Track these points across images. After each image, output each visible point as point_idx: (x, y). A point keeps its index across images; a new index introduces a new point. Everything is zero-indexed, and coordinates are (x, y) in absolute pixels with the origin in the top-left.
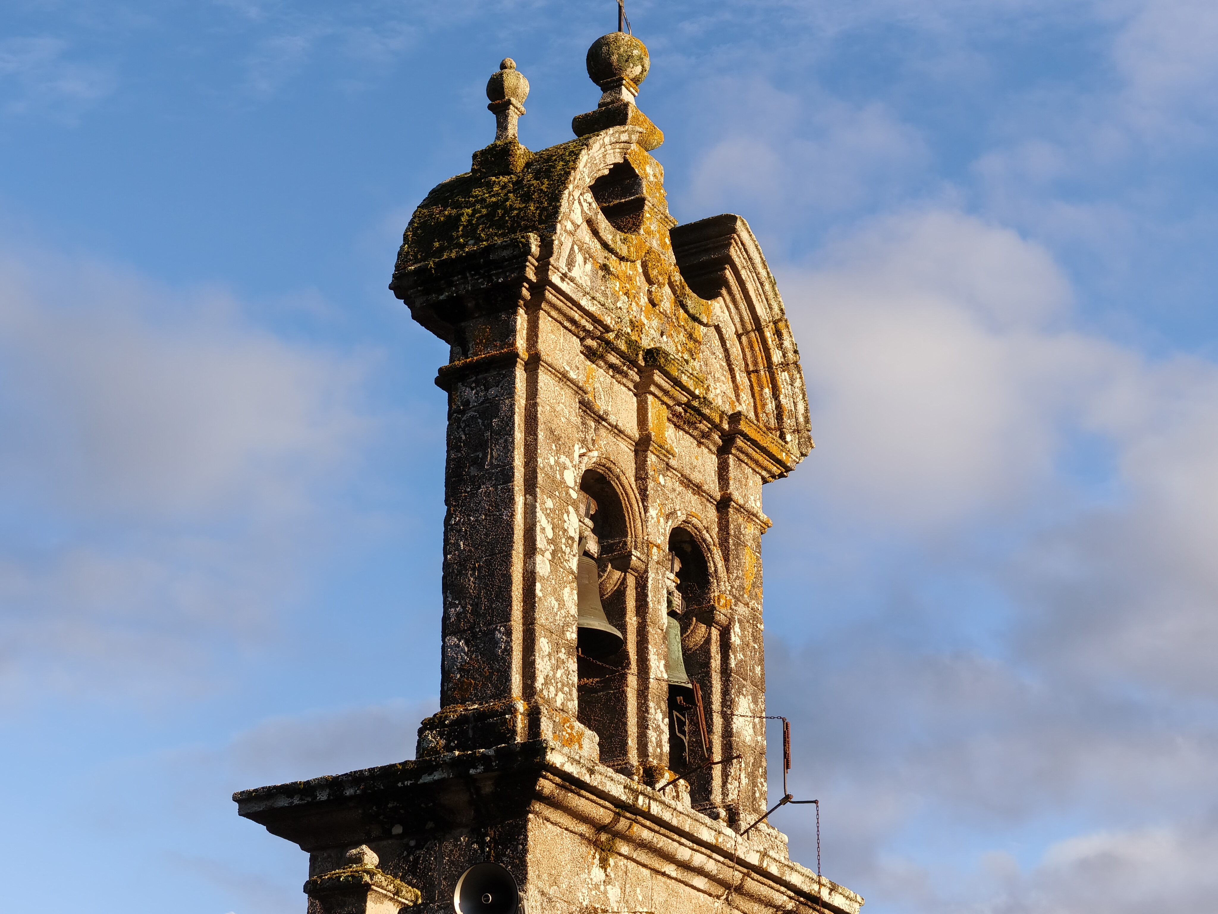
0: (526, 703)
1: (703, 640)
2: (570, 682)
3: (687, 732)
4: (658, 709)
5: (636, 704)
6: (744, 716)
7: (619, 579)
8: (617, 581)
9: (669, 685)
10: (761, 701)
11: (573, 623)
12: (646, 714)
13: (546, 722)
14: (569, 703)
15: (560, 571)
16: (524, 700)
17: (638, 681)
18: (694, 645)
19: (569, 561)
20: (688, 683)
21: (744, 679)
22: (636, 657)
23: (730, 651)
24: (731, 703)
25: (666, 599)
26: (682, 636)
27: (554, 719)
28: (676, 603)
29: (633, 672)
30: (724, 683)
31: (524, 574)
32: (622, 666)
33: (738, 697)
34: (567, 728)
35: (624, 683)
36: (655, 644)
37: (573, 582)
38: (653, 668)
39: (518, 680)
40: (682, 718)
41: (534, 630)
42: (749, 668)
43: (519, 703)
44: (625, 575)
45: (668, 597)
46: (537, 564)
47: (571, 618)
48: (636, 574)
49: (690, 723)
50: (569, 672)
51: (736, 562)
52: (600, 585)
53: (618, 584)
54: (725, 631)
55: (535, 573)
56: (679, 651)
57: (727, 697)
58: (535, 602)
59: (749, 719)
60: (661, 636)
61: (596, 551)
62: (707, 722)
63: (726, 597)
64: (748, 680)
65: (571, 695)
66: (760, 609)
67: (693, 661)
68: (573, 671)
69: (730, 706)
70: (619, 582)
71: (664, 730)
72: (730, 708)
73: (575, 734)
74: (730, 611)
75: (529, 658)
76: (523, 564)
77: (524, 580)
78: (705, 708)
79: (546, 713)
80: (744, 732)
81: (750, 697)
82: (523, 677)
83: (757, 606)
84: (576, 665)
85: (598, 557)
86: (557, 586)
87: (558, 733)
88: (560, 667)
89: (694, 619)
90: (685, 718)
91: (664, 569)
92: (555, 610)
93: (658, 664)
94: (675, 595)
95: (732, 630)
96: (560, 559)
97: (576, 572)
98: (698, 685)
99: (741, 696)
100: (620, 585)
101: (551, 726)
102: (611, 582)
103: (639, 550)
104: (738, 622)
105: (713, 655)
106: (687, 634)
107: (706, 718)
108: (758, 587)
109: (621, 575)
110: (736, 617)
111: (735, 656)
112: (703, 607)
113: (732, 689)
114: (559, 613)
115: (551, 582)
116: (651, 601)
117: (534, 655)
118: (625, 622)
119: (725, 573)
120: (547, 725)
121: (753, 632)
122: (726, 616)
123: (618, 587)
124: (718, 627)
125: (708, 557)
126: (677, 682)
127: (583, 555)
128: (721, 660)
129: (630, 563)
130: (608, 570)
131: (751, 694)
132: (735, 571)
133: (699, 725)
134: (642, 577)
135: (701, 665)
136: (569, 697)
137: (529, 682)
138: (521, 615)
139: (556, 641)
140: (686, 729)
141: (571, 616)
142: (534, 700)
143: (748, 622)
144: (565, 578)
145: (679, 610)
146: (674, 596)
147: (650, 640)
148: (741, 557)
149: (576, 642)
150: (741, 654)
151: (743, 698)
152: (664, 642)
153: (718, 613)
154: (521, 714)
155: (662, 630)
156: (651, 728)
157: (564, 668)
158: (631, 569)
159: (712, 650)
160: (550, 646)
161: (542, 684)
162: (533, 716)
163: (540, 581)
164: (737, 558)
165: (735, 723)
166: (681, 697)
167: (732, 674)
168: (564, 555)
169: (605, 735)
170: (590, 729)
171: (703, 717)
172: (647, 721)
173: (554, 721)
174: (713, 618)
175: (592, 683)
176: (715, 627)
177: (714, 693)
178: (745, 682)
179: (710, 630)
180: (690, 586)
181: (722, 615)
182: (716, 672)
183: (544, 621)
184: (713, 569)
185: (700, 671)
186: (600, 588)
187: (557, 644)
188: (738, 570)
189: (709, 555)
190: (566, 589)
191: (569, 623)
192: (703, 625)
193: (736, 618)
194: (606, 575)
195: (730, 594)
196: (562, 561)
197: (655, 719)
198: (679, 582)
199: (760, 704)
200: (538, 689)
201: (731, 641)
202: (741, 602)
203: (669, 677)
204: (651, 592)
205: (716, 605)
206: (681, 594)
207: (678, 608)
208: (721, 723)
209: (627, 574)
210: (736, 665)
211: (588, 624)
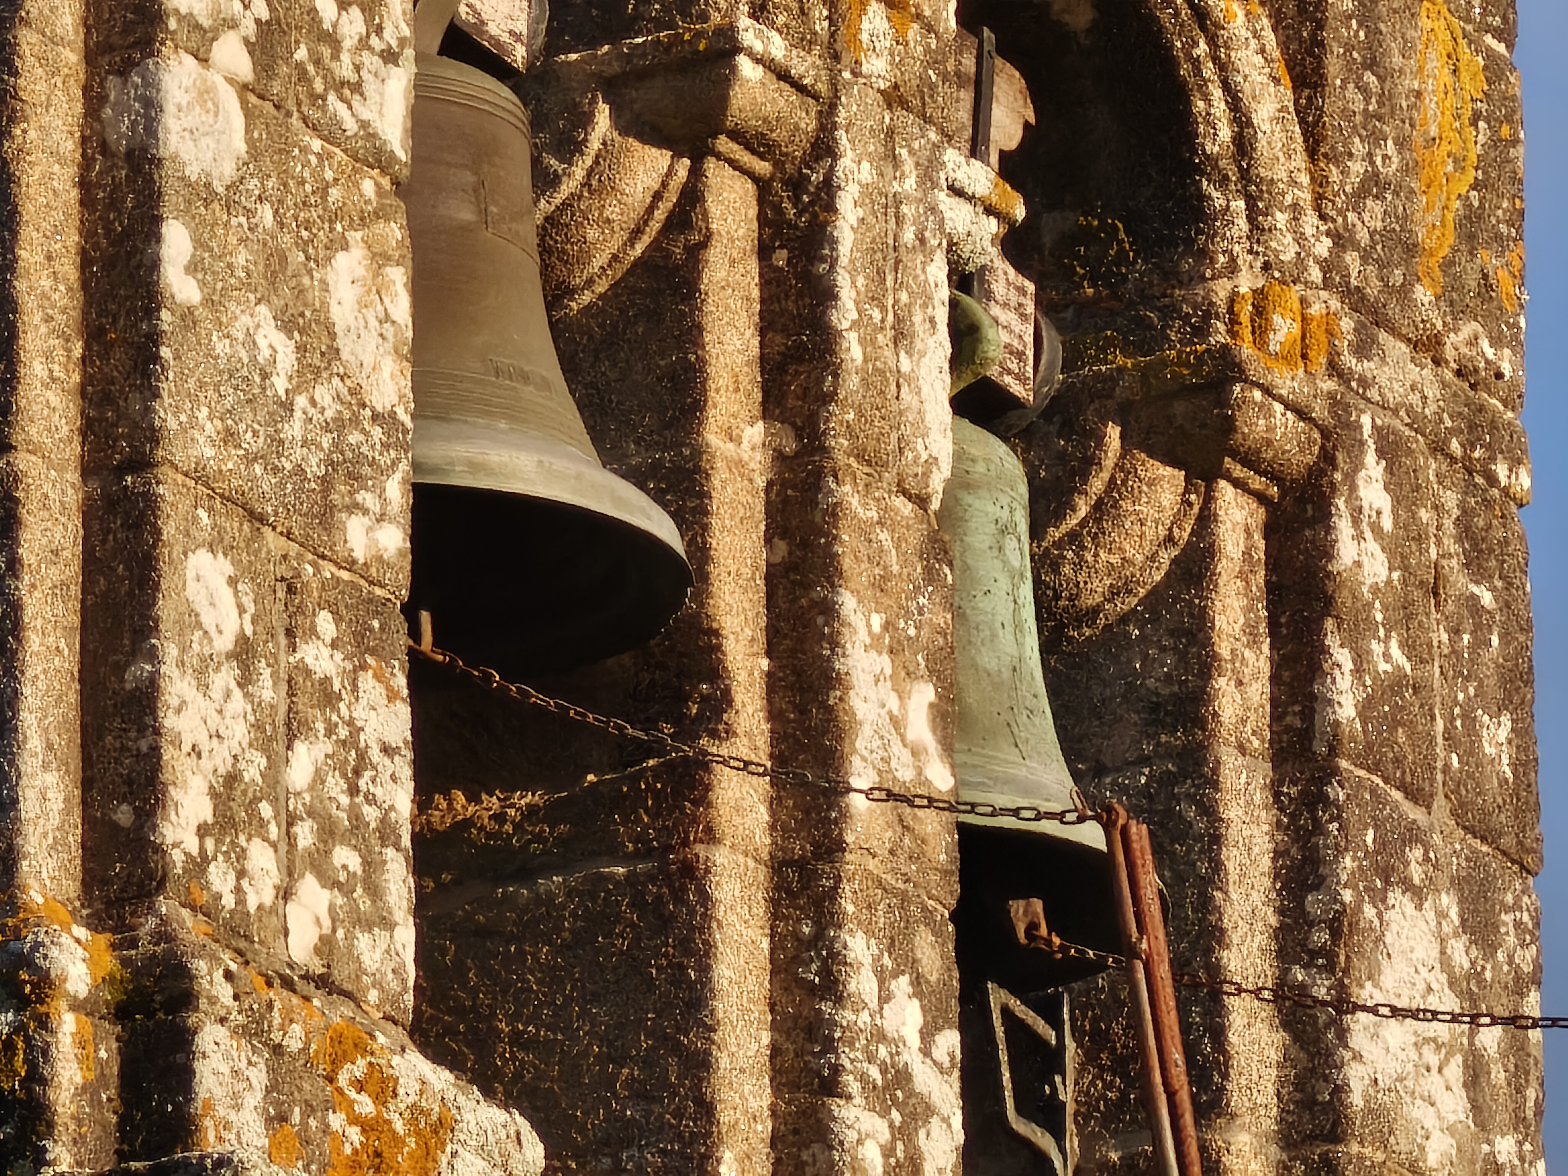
0: (104, 939)
1: (1166, 557)
2: (371, 814)
3: (1070, 1108)
4: (895, 975)
5: (765, 944)
6: (1414, 1014)
7: (657, 196)
8: (651, 209)
9: (962, 828)
10: (1518, 924)
11: (384, 460)
12: (826, 1007)
13: (227, 1057)
14: (363, 941)
15: (305, 150)
16: (95, 924)
17: (775, 804)
18: (1114, 593)
19: (357, 87)
20: (1081, 819)
21: (1414, 795)
22: (765, 663)
23: (1329, 624)
24: (1336, 934)
25: (942, 315)
26: (1036, 532)
27: (276, 1037)
28: (1005, 337)
29: (745, 753)
30: (1293, 817)
31: (86, 164)
32: (678, 720)
33: (1380, 899)
34: (353, 1094)
35: (695, 821)
36: (881, 585)
37: (380, 214)
38: (866, 731)
39: (56, 802)
40: (1041, 1026)
41: (151, 502)
42: (1440, 725)
43: (65, 939)
44: (696, 172)
45: (954, 304)
46: (170, 108)
47: (377, 432)
48: (763, 167)
49: (1090, 1058)
50: (362, 756)
51: (1363, 89)
52: (543, 233)
53: (655, 226)
54: (1301, 501)
55: (158, 162)
56: (1018, 626)
57: (1314, 903)
58: (154, 338)
59: (1440, 1030)
60: (914, 538)
61: (522, 27)
62: (1190, 1050)
63: (1304, 302)
64: (1440, 801)
65: (375, 891)
66: (1506, 369)
67: (1105, 684)
68: (387, 750)
69: (1331, 957)
70: (660, 215)
71: (936, 1099)
72: (1330, 968)
73: (399, 1126)
74: (1329, 385)
75: (120, 669)
76: (79, 108)
77: (86, 202)
78: (1179, 966)
79: (227, 1000)
80: (1419, 1112)
81: (1448, 901)
82: (87, 784)
83: (1490, 352)
84: (404, 711)
85: (530, 64)
86: (286, 240)
87: (296, 1116)
88: (307, 727)
89: (1113, 432)
90: (1058, 1026)
91: (933, 136)
92: (280, 384)
93: (893, 703)
94: (999, 288)
95: (1341, 502)
96: (303, 76)
97: (402, 155)
98: (1139, 832)
99: (1395, 896)
100: (660, 232)
101: (259, 1076)
102: (612, 211)
103: (781, 19)
104: (1381, 453)
105: (1224, 649)
106: (1072, 522)
107: (1185, 1028)
108: (1498, 237)
109: (670, 172)
110: (1366, 420)
111: (1361, 660)
112: (1164, 363)
113: (1340, 852)
114: (301, 401)
115: (249, 213)
116: (855, 325)
117: (153, 656)
118: (698, 452)
119: (1300, 160)
120: (235, 1072)
121: (1466, 512)
122: (1302, 414)
123: (655, 245)
124: (1257, 482)
125: (1196, 63)
126: (1015, 812)
127: (444, 50)
128: (1274, 679)
129: (723, 101)
130: (595, 145)
131: (1458, 883)
132: (1358, 147)
133: (1145, 1072)
134: (797, 184)
135: (1155, 708)
136: (365, 904)
137: (124, 815)
138: (73, 411)
139: (283, 570)
140: (1067, 1094)
141: (376, 417)
142: (151, 923)
143: (1438, 448)
144: (334, 193)
145: (1020, 378)
146: (988, 295)
147: (847, 563)
148: (1397, 60)
149: (404, 578)
150: (1394, 644)
151: (1409, 907)
152: (931, 576)
153: (1257, 395)
154: (76, 1006)
155: (921, 501)
156: (853, 1086)
157: (330, 731)
158: (736, 135)
159: (1220, 621)
160: (248, 602)
161: (202, 831)
162: (150, 1015)
163: (186, 214)
164: (1372, 64)
165: (1358, 1057)
166: (1038, 905)
167: (1344, 764)
168: (326, 52)
169: (582, 1130)
170: (488, 1093)
171: (1171, 1020)
172: (829, 1046)
173: (278, 1050)
174: (1229, 426)
175: (500, 818)
176: (1237, 484)
177: (1233, 876)
178: (1415, 813)
179: (1209, 499)
180: (1086, 235)
181: (1278, 407)
182: (1242, 749)
183: (209, 452)
184: (1225, 133)
185: (1148, 748)
186: (545, 250)
187: (291, 590)
188: (1376, 138)
189: (1202, 48)
190: (341, 259)
191: (359, 458)
192: (1168, 471)
193: (1367, 430)
194: (579, 172)
195: (1327, 284)
196: (319, 86)
197: (880, 1036)
198: (1020, 212)
199: (1512, 940)
200: (177, 856)
201: (1334, 567)
202: (1394, 331)
203: (960, 783)
204: (853, 273)
205: (1247, 350)
206: (1030, 287)
207: (1014, 366)
208: (1274, 1055)
209: (711, 165)
210: (1365, 709)
211: (474, 467)
